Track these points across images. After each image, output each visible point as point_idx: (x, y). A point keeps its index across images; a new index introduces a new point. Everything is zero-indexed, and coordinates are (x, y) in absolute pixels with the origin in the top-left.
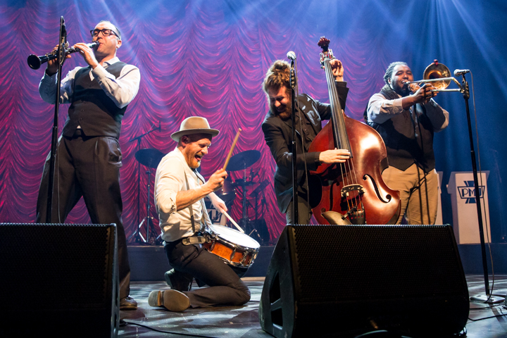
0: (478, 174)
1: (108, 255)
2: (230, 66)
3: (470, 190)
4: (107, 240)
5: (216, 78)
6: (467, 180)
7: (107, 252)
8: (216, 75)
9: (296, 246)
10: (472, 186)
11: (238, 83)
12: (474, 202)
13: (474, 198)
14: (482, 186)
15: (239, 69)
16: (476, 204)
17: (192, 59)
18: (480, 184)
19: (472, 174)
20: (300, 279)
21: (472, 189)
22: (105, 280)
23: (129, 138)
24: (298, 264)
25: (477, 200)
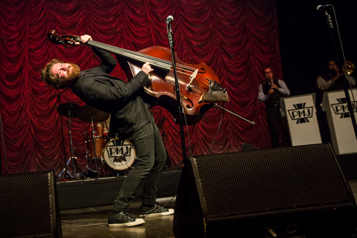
0: (350, 92)
1: (50, 195)
2: (122, 27)
3: (343, 107)
4: (48, 183)
5: (113, 38)
6: (339, 98)
7: (49, 192)
8: (112, 36)
9: (199, 173)
10: (345, 103)
11: (131, 40)
12: (348, 116)
13: (347, 113)
14: (354, 102)
15: (130, 29)
16: (350, 118)
17: (92, 26)
18: (352, 100)
19: (343, 92)
20: (205, 200)
21: (345, 105)
22: (51, 215)
23: (49, 96)
24: (202, 187)
25: (350, 114)
